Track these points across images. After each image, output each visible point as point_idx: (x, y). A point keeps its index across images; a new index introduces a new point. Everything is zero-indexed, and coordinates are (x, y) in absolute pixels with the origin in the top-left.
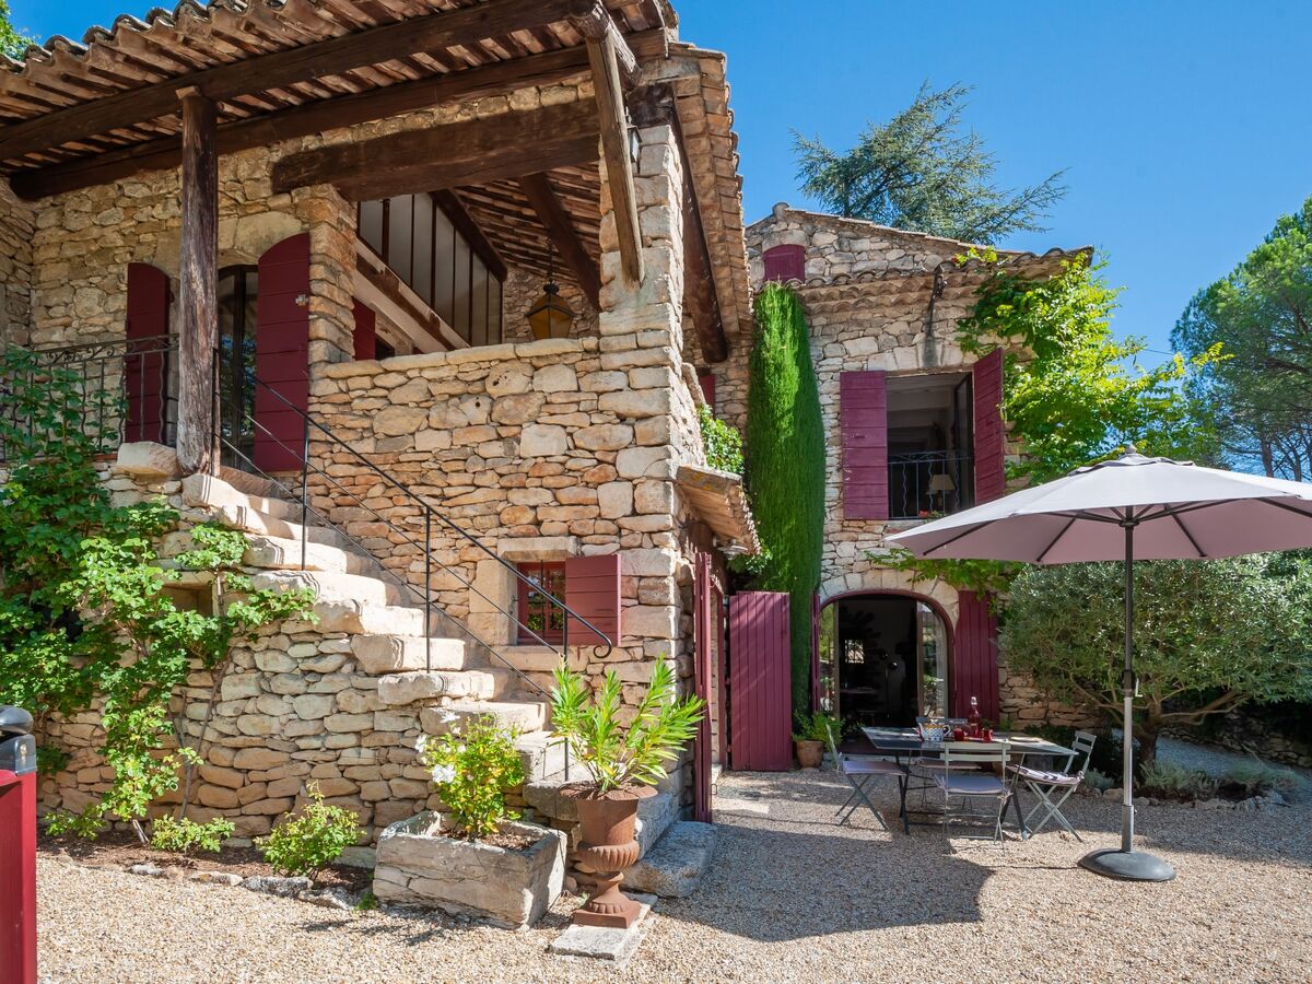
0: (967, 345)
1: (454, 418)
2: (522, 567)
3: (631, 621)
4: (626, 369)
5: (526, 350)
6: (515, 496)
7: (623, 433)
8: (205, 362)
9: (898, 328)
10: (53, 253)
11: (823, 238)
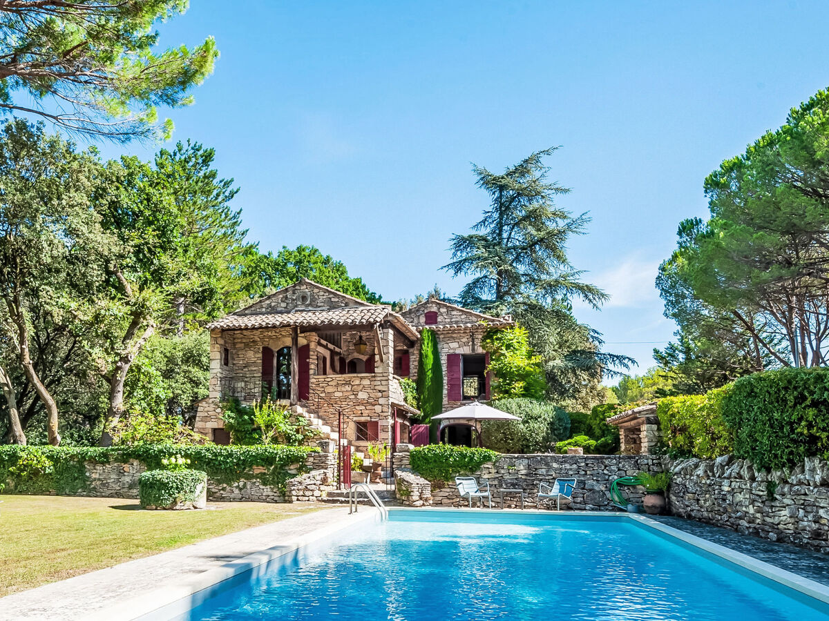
0: (484, 347)
1: (343, 389)
2: (358, 423)
3: (381, 435)
4: (381, 381)
5: (360, 375)
6: (357, 407)
7: (380, 394)
8: (297, 382)
9: (464, 340)
10: (239, 341)
11: (443, 310)
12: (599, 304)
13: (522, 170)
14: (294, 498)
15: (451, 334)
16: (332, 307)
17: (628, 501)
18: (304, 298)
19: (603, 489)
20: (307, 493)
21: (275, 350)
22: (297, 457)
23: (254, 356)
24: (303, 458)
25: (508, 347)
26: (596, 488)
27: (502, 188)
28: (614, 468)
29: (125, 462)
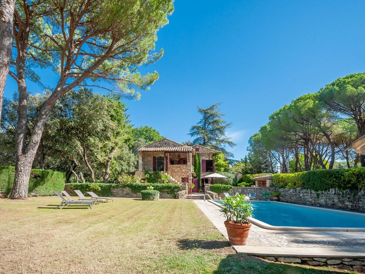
0: (212, 158)
1: (178, 169)
2: (182, 178)
4: (188, 167)
5: (183, 165)
6: (182, 174)
7: (189, 170)
8: (165, 166)
9: (207, 156)
11: (201, 148)
12: (233, 147)
13: (212, 108)
14: (180, 198)
15: (203, 154)
16: (174, 146)
17: (267, 198)
18: (166, 143)
19: (261, 195)
20: (183, 196)
21: (157, 157)
22: (178, 187)
23: (151, 159)
24: (179, 187)
25: (220, 158)
26: (259, 195)
27: (205, 113)
28: (264, 190)
29: (124, 188)
